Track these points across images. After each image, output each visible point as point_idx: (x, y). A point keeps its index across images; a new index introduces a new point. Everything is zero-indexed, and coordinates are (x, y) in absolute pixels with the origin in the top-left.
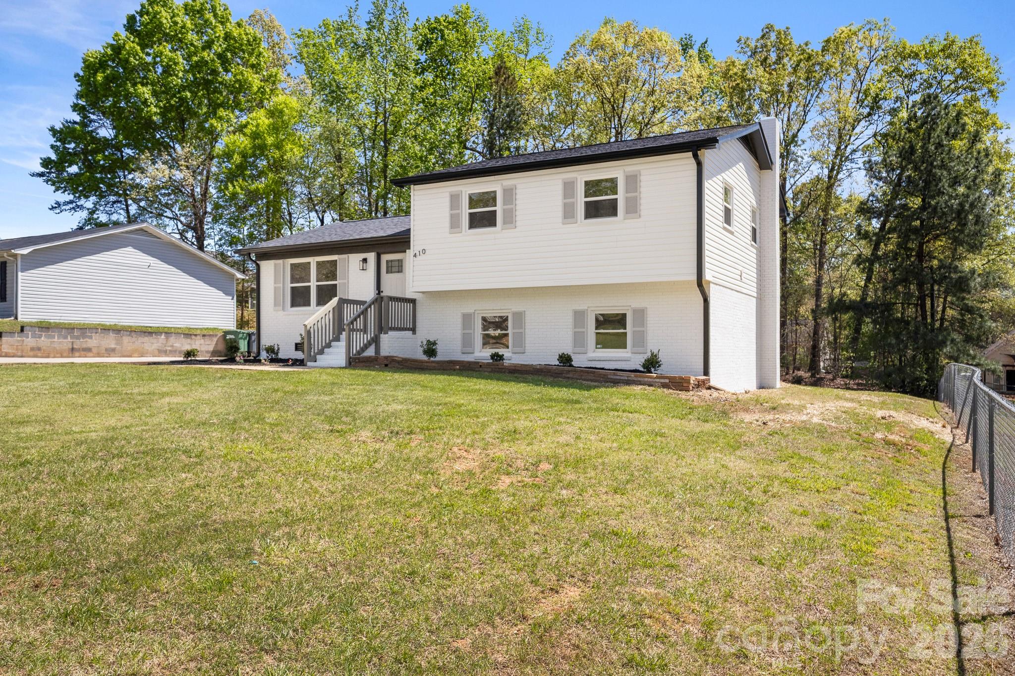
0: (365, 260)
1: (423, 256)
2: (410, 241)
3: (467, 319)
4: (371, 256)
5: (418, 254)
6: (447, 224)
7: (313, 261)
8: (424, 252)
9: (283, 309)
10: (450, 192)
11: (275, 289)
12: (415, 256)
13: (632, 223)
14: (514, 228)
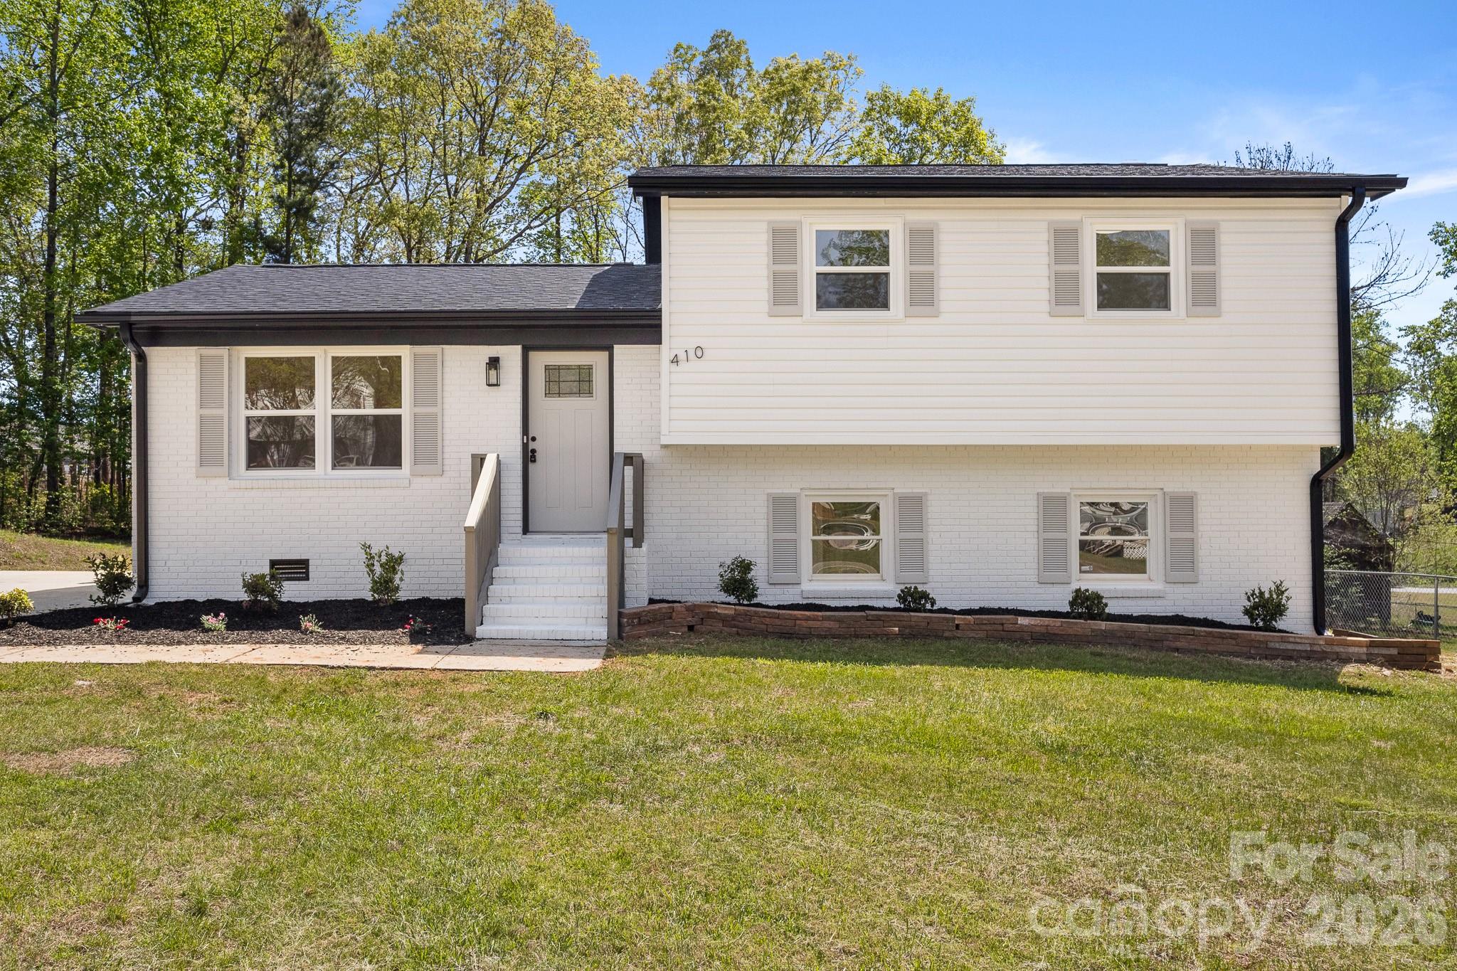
0: (494, 363)
1: (695, 364)
2: (660, 326)
3: (782, 508)
4: (511, 354)
5: (682, 356)
6: (761, 290)
8: (700, 352)
9: (230, 476)
10: (769, 222)
11: (202, 420)
12: (675, 360)
13: (1204, 326)
14: (936, 315)
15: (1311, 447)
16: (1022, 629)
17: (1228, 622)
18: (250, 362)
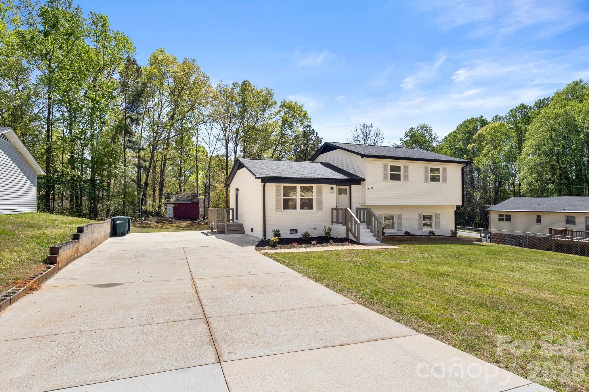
1: (372, 190)
4: (335, 186)
5: (370, 188)
6: (382, 176)
7: (298, 186)
8: (372, 188)
10: (383, 164)
11: (276, 199)
12: (368, 189)
13: (445, 185)
14: (408, 182)
15: (454, 206)
16: (432, 238)
17: (442, 235)
18: (284, 187)
